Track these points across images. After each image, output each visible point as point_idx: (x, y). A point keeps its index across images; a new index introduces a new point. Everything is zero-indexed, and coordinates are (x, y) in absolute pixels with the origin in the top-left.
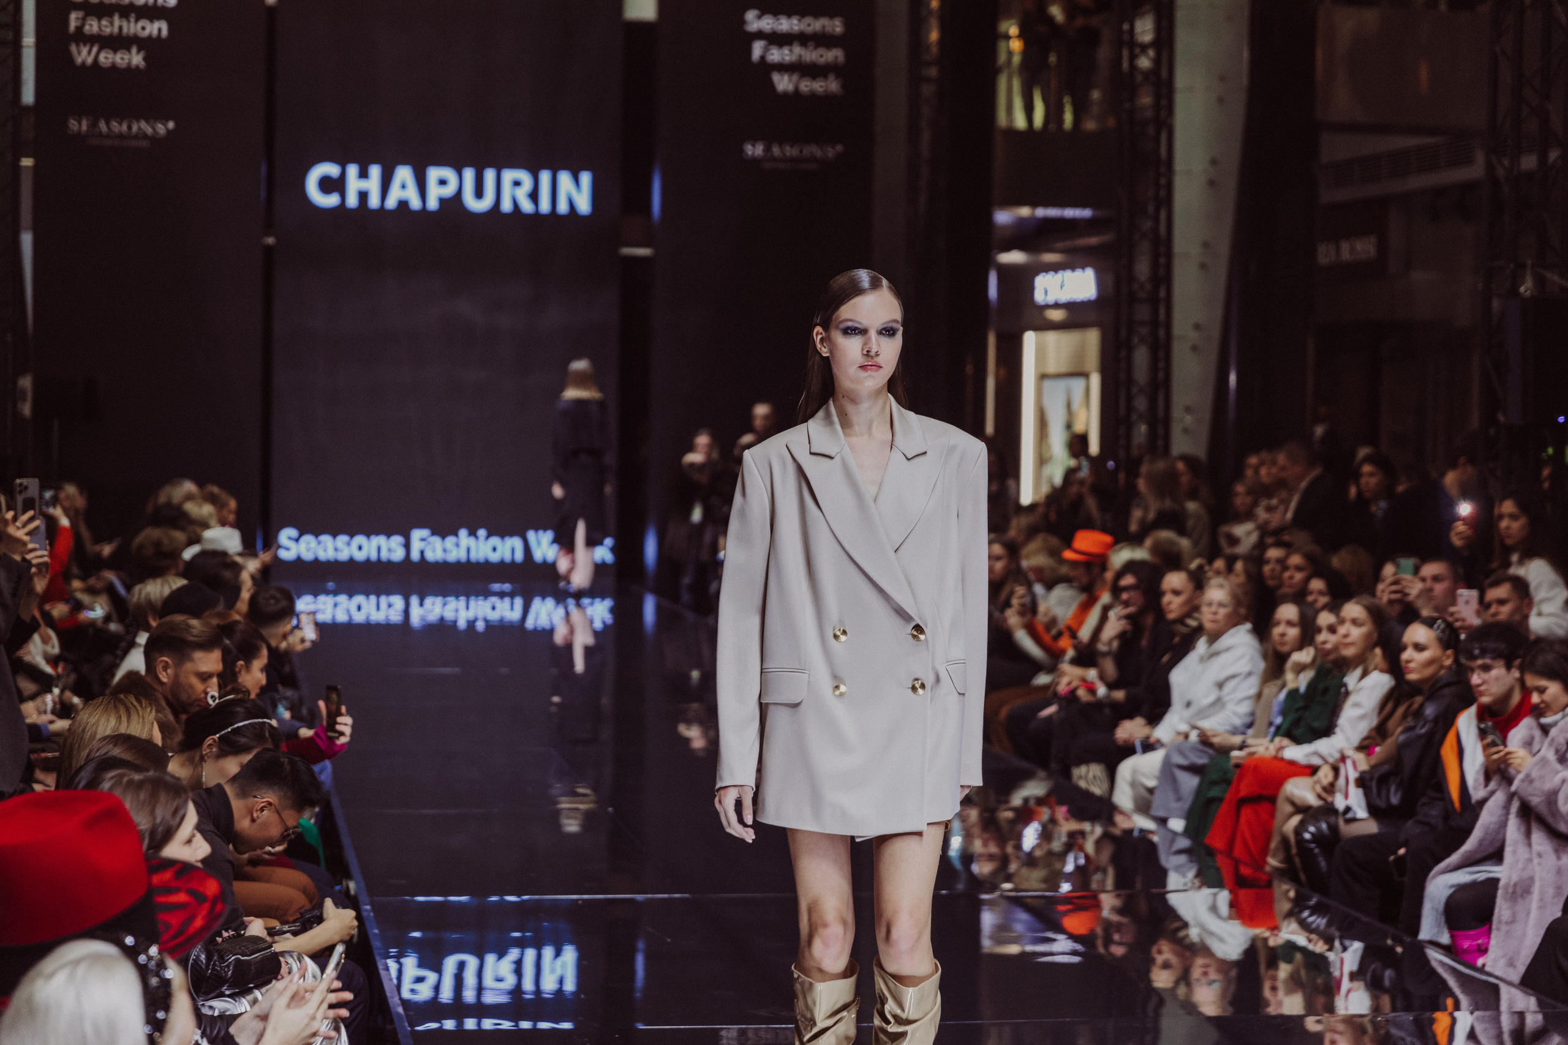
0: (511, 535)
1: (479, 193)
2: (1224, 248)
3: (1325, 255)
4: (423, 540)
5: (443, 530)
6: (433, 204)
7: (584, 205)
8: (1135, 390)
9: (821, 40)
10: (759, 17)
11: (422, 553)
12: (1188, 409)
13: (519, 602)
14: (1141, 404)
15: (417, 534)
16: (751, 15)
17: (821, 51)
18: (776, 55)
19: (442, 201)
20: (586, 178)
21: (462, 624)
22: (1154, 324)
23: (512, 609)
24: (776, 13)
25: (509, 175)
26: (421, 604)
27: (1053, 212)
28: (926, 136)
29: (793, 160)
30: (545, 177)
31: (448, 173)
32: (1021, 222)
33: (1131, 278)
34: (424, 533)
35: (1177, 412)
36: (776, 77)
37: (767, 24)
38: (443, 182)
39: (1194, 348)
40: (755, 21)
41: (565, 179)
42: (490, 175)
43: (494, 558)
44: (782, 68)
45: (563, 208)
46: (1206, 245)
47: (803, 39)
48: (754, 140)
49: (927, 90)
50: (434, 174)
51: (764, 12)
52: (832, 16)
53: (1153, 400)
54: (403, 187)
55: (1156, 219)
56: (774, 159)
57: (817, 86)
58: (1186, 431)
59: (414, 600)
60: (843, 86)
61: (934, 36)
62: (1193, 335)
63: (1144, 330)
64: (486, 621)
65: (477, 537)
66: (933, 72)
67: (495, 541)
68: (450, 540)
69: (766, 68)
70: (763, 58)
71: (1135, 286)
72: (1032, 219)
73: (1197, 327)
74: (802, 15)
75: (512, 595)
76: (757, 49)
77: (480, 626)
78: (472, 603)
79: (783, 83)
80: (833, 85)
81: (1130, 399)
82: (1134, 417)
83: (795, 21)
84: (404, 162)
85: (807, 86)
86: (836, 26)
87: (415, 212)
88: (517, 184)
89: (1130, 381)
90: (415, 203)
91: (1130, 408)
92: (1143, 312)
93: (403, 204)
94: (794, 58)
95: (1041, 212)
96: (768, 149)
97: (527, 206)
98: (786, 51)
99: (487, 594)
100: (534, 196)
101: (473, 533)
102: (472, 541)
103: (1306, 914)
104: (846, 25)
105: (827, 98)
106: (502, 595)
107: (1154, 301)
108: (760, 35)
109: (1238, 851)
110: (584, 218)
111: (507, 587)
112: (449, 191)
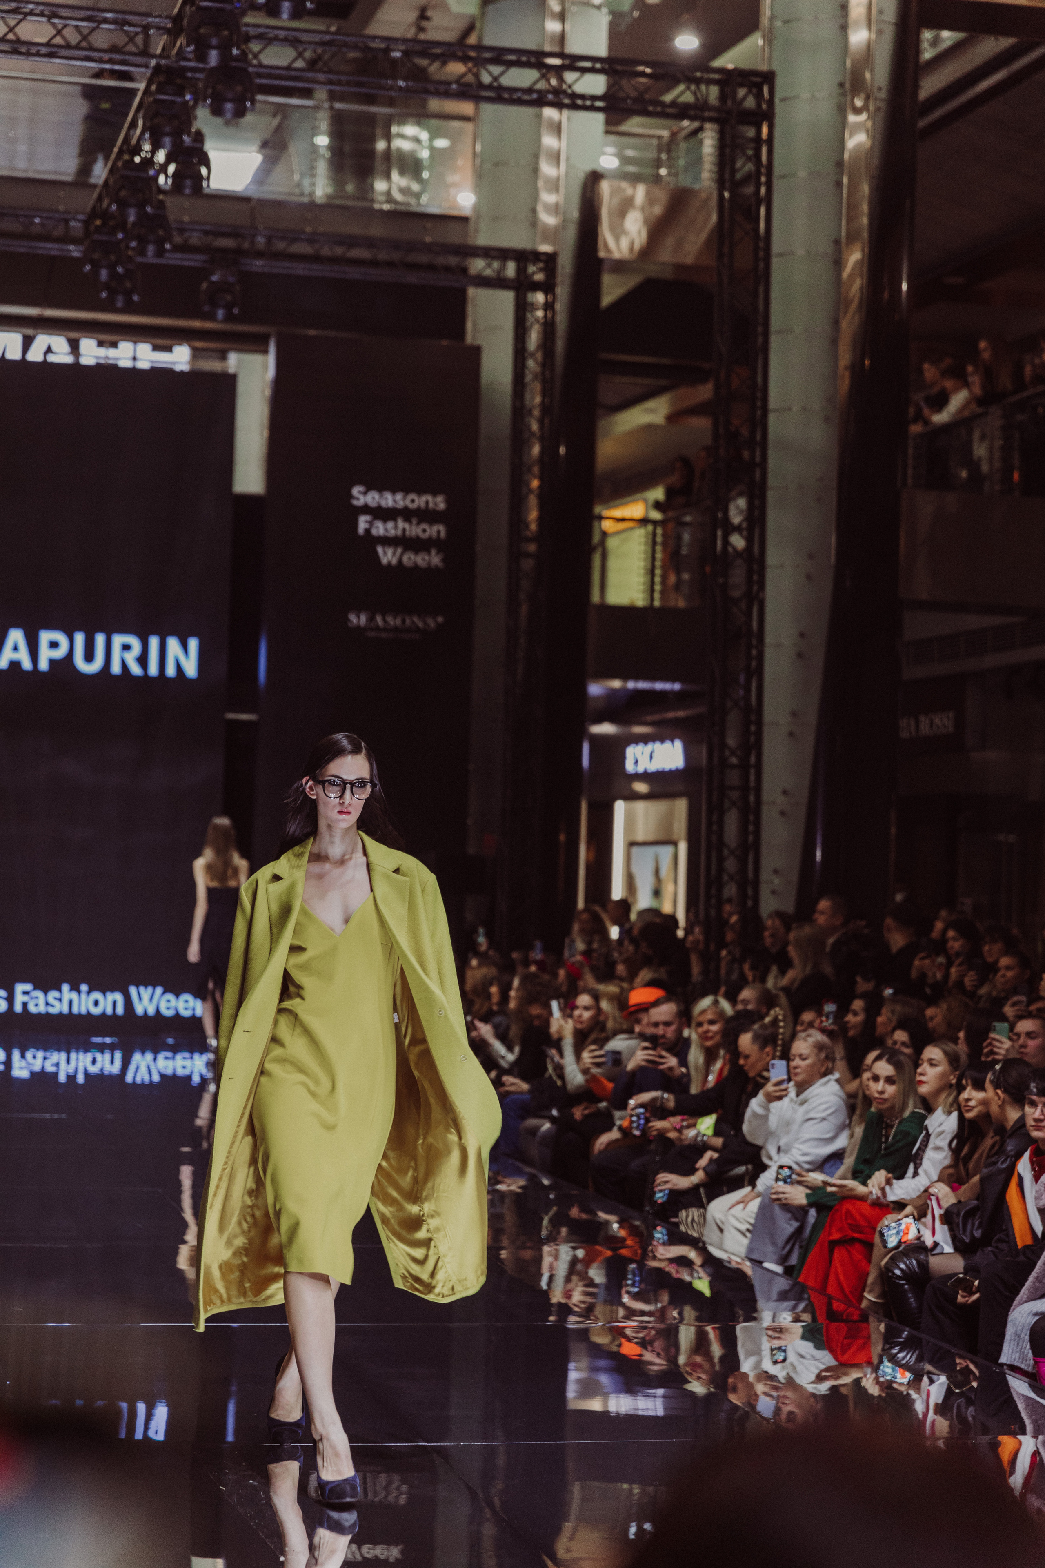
0: (112, 990)
1: (89, 656)
2: (812, 717)
3: (907, 728)
4: (26, 993)
5: (46, 985)
6: (43, 665)
7: (191, 669)
8: (726, 852)
9: (425, 515)
10: (365, 493)
11: (25, 1005)
12: (776, 872)
13: (118, 1055)
14: (731, 865)
15: (20, 988)
16: (356, 491)
17: (425, 526)
18: (380, 529)
19: (52, 662)
20: (193, 644)
21: (62, 1078)
22: (745, 789)
23: (112, 1062)
24: (381, 489)
25: (118, 640)
26: (23, 1056)
27: (642, 685)
28: (524, 610)
29: (396, 629)
30: (154, 642)
31: (60, 637)
32: (613, 692)
33: (723, 745)
34: (28, 987)
35: (765, 874)
36: (380, 549)
37: (372, 498)
38: (54, 645)
39: (782, 813)
40: (361, 496)
41: (173, 644)
42: (100, 639)
43: (96, 1011)
44: (386, 541)
45: (171, 671)
46: (794, 714)
47: (407, 514)
48: (358, 611)
49: (528, 564)
50: (45, 637)
51: (369, 488)
52: (435, 494)
53: (743, 862)
54: (16, 648)
55: (748, 690)
56: (378, 628)
57: (421, 559)
58: (773, 892)
59: (16, 1055)
60: (444, 560)
61: (533, 515)
62: (781, 800)
63: (735, 795)
64: (87, 1074)
65: (79, 992)
66: (532, 548)
67: (97, 995)
68: (53, 995)
69: (371, 541)
70: (368, 531)
71: (727, 753)
72: (624, 690)
73: (785, 792)
74: (406, 491)
75: (112, 1048)
76: (363, 523)
77: (81, 1079)
78: (73, 1055)
79: (387, 556)
80: (435, 559)
81: (721, 860)
82: (725, 877)
83: (399, 496)
84: (16, 626)
85: (409, 559)
86: (439, 503)
87: (28, 672)
88: (126, 647)
89: (721, 843)
90: (27, 665)
91: (721, 869)
92: (733, 778)
93: (15, 665)
94: (399, 532)
95: (631, 685)
96: (371, 619)
97: (136, 670)
98: (390, 525)
99: (87, 1047)
100: (143, 660)
101: (75, 988)
102: (74, 996)
103: (895, 1351)
104: (448, 502)
105: (430, 570)
106: (101, 1048)
107: (744, 767)
108: (365, 509)
109: (831, 1289)
110: (191, 681)
111: (108, 1040)
112: (60, 653)
